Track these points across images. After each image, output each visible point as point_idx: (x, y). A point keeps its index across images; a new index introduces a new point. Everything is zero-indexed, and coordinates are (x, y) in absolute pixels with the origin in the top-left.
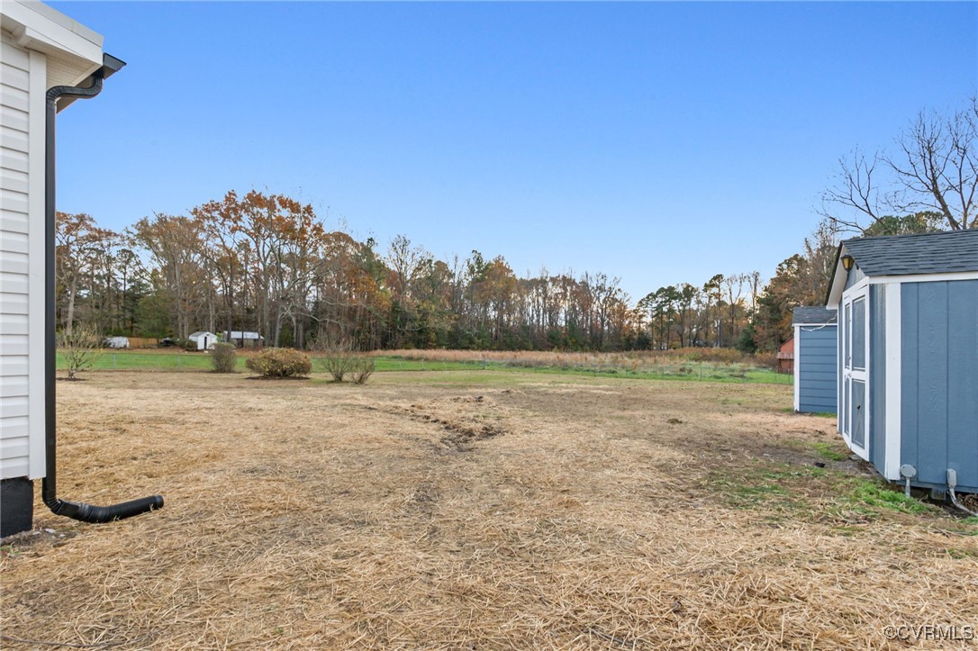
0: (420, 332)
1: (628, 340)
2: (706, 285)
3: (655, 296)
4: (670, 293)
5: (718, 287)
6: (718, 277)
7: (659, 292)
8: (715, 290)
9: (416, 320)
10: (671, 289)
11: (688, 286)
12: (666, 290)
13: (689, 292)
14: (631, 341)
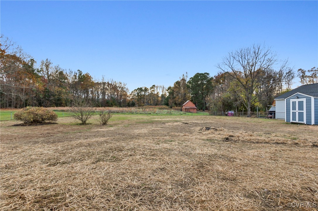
0: (58, 100)
1: (128, 103)
2: (151, 88)
3: (137, 90)
4: (141, 89)
5: (154, 88)
6: (154, 86)
7: (138, 89)
8: (153, 89)
9: (56, 95)
10: (141, 88)
11: (146, 88)
12: (140, 89)
13: (146, 90)
14: (129, 104)
